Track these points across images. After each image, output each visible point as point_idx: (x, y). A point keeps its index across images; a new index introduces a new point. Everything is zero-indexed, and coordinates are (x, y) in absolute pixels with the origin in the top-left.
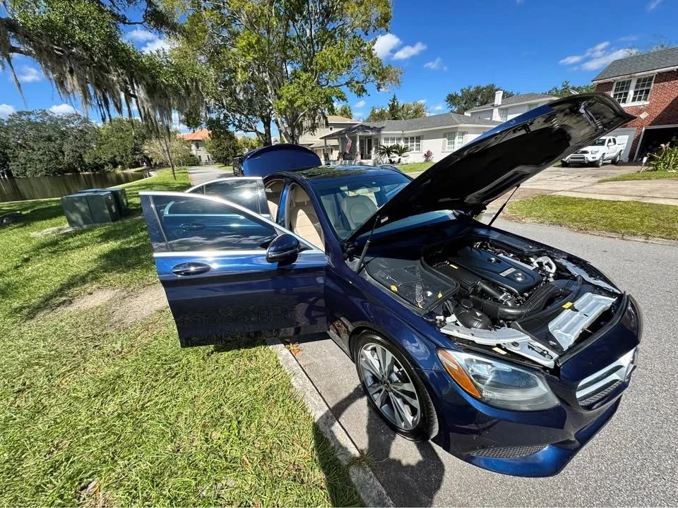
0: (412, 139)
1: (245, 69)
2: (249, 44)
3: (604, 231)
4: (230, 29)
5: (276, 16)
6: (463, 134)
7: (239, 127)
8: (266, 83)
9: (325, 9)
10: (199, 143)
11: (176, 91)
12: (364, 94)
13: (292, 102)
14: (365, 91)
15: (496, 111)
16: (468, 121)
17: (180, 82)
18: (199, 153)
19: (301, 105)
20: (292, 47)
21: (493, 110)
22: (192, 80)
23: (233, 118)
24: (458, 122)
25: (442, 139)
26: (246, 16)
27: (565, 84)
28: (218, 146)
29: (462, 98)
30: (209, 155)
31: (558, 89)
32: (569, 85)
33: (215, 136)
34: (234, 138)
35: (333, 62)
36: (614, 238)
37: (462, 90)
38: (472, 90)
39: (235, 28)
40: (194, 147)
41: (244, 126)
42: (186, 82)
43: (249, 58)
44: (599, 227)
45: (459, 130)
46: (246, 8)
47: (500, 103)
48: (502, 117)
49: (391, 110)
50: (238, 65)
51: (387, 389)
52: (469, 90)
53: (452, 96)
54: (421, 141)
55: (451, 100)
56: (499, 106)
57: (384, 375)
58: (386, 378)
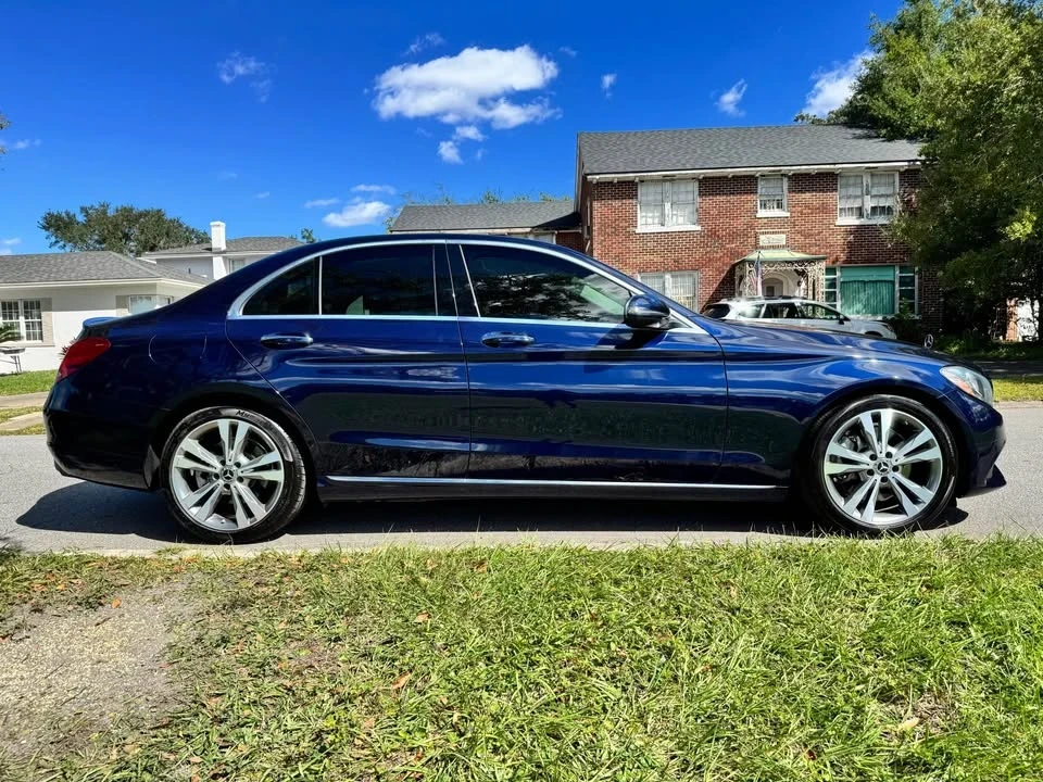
15: (218, 261)
21: (211, 259)
29: (89, 228)
37: (83, 210)
38: (111, 213)
45: (158, 292)
51: (884, 474)
52: (105, 213)
53: (58, 218)
54: (44, 314)
55: (58, 228)
56: (224, 252)
57: (879, 455)
58: (882, 457)
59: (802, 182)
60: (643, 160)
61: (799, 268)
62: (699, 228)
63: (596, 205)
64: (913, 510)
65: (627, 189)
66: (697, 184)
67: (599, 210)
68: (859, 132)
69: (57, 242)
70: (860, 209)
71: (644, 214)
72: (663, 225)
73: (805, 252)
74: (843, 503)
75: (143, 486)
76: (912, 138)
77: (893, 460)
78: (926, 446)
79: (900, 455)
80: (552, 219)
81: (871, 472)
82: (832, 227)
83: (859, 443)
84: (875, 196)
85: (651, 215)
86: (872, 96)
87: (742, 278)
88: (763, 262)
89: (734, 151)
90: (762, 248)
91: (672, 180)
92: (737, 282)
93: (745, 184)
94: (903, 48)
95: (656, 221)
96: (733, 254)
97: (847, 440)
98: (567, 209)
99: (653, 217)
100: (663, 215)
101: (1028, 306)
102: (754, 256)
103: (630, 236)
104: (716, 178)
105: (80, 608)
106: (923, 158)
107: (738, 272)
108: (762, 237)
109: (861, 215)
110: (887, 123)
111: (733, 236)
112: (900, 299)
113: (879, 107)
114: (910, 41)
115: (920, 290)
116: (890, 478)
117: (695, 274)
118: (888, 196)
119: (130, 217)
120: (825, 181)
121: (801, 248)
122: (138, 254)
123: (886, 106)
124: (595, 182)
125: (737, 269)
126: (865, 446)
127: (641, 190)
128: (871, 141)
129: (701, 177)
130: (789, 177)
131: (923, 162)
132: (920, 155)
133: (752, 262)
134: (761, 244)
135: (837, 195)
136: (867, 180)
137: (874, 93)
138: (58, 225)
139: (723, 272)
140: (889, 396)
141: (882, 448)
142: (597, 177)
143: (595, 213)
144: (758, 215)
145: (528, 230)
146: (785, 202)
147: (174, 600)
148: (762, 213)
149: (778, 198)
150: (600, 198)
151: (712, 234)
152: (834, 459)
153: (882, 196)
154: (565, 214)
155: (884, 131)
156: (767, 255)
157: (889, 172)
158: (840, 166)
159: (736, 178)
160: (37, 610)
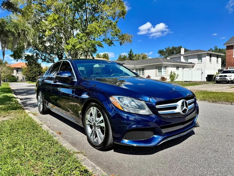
0: (140, 69)
1: (50, 30)
2: (54, 19)
3: (223, 102)
4: (45, 14)
5: (69, 9)
6: (166, 67)
7: (44, 60)
8: (61, 38)
9: (94, 8)
10: (19, 69)
11: (13, 34)
12: (112, 45)
13: (74, 46)
14: (112, 43)
15: (182, 57)
16: (168, 61)
17: (16, 31)
18: (18, 75)
19: (79, 48)
20: (76, 22)
21: (180, 57)
22: (22, 30)
23: (41, 55)
24: (163, 61)
25: (155, 70)
26: (54, 8)
27: (215, 47)
28: (30, 71)
29: (166, 52)
30: (24, 76)
31: (213, 49)
32: (217, 48)
33: (29, 64)
34: (40, 67)
35: (96, 29)
36: (228, 104)
37: (165, 48)
38: (170, 48)
39: (48, 13)
40: (15, 71)
41: (47, 59)
42: (19, 31)
43: (53, 25)
44: (221, 100)
45: (163, 65)
46: (55, 4)
47: (183, 54)
48: (185, 60)
49: (129, 56)
50: (47, 28)
52: (169, 48)
53: (161, 51)
54: (144, 71)
55: (161, 53)
56: (183, 55)
58: (94, 122)
78: (102, 122)
138: (161, 52)
141: (94, 119)
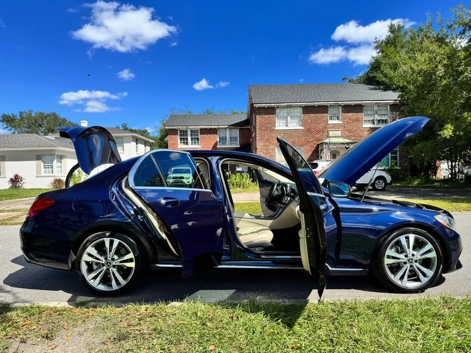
6: (61, 157)
24: (55, 144)
37: (20, 113)
45: (57, 153)
51: (411, 264)
57: (409, 255)
58: (410, 256)
59: (348, 109)
60: (278, 98)
61: (347, 146)
62: (303, 128)
63: (257, 117)
64: (425, 280)
65: (271, 111)
66: (302, 109)
67: (259, 119)
68: (372, 87)
69: (7, 127)
70: (373, 120)
71: (279, 121)
72: (287, 126)
73: (349, 139)
74: (393, 277)
75: (67, 269)
76: (394, 90)
77: (415, 257)
78: (429, 251)
79: (418, 255)
80: (237, 122)
81: (405, 263)
82: (361, 128)
83: (399, 249)
84: (380, 115)
85: (282, 121)
86: (376, 72)
87: (322, 150)
88: (331, 144)
89: (318, 94)
90: (331, 137)
91: (291, 107)
92: (320, 152)
93: (323, 109)
94: (389, 52)
95: (284, 124)
96: (318, 140)
97: (394, 248)
98: (244, 117)
99: (283, 123)
100: (287, 121)
101: (446, 164)
102: (327, 141)
103: (273, 131)
104: (311, 106)
105: (44, 340)
106: (400, 99)
107: (320, 148)
108: (330, 132)
109: (374, 123)
110: (383, 83)
111: (318, 132)
112: (391, 160)
113: (380, 77)
114: (392, 49)
115: (400, 156)
116: (414, 265)
117: (301, 148)
118: (385, 115)
119: (42, 117)
120: (358, 108)
121: (348, 137)
122: (46, 134)
123: (383, 76)
124: (257, 107)
125: (320, 146)
126: (402, 251)
127: (278, 111)
128: (377, 91)
129: (304, 106)
130: (342, 106)
131: (400, 101)
132: (398, 98)
133: (326, 144)
134: (330, 135)
135: (363, 114)
136: (376, 108)
137: (377, 70)
138: (8, 120)
139: (313, 147)
140: (413, 228)
141: (410, 251)
142: (258, 105)
143: (257, 120)
144: (329, 123)
145: (227, 126)
146: (340, 117)
147: (89, 334)
148: (330, 122)
149: (338, 115)
150: (259, 114)
151: (308, 131)
152: (389, 257)
153: (382, 115)
154: (243, 120)
155: (382, 87)
156: (333, 140)
157: (385, 105)
158: (364, 102)
159: (319, 106)
160: (23, 341)
